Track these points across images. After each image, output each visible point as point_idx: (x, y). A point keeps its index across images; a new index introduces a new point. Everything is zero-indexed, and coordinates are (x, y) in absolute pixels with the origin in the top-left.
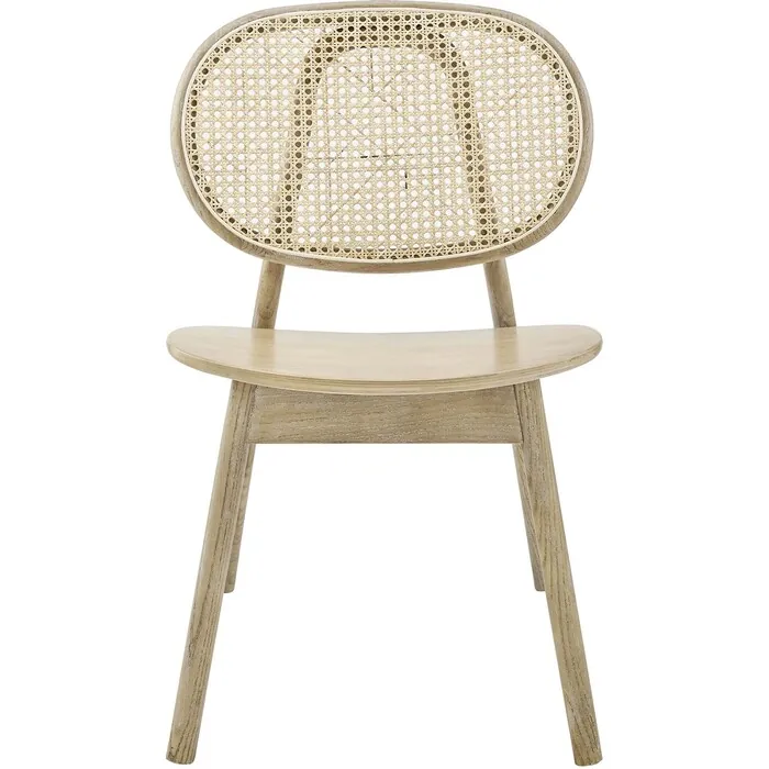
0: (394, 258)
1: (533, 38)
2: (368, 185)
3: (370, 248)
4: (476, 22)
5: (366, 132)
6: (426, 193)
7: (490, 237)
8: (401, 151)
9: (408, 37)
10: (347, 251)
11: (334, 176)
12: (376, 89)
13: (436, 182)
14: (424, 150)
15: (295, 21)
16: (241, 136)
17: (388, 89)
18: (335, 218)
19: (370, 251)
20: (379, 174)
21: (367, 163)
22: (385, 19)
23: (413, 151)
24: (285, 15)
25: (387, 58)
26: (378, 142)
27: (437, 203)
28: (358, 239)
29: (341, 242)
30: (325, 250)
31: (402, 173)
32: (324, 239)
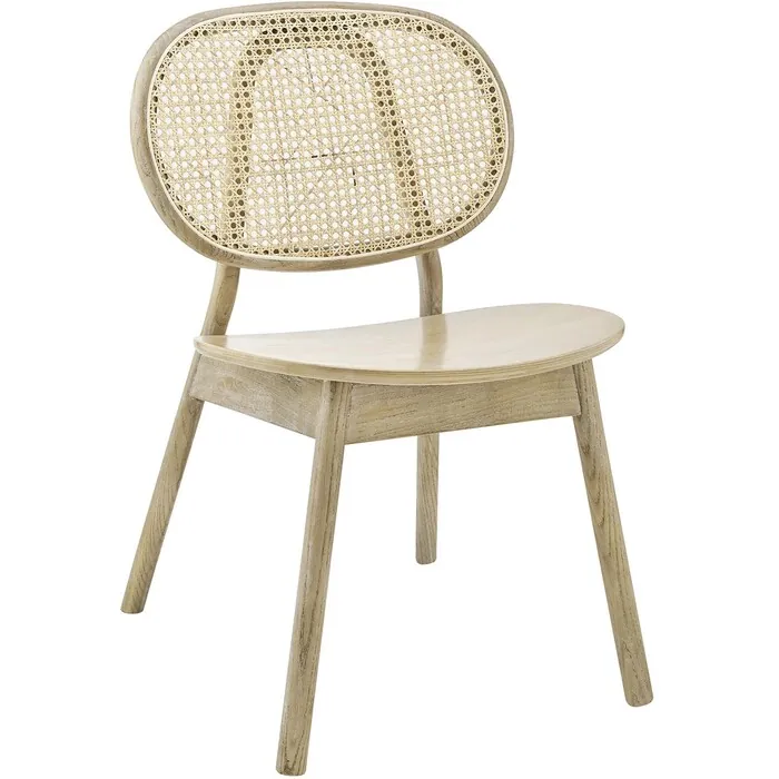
0: (348, 254)
1: (452, 35)
2: (321, 185)
3: (326, 245)
4: (397, 21)
5: (314, 132)
6: (373, 188)
7: (424, 229)
8: (347, 150)
9: (327, 38)
10: (306, 250)
11: (289, 177)
12: (317, 89)
13: (381, 177)
14: (367, 147)
15: (234, 24)
16: (202, 141)
17: (327, 88)
18: (293, 219)
19: (326, 249)
20: (329, 173)
21: (318, 163)
22: (313, 20)
23: (357, 149)
24: (224, 18)
25: (322, 58)
26: (325, 141)
27: (384, 198)
28: (315, 237)
29: (300, 242)
30: (286, 251)
31: (350, 170)
32: (285, 241)
